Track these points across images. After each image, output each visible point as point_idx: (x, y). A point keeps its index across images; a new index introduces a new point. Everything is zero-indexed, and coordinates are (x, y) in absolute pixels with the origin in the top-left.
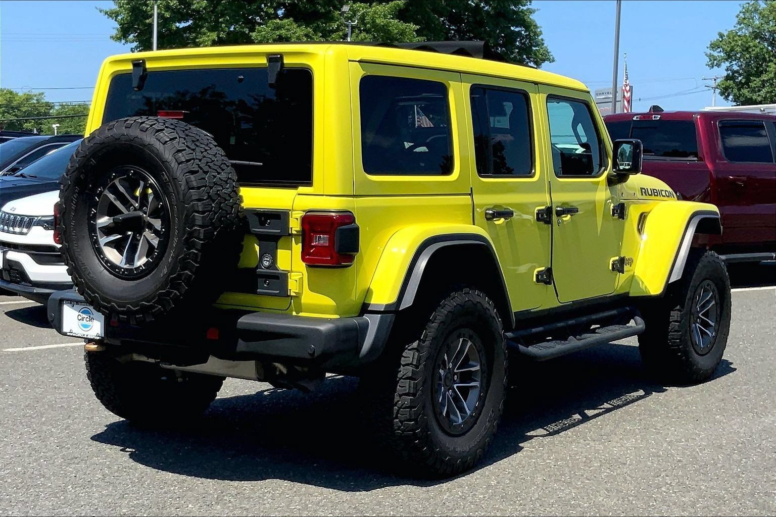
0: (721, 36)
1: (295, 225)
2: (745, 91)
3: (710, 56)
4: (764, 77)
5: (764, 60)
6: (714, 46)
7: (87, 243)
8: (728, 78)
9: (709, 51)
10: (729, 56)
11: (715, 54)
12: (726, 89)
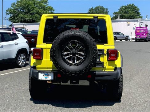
0: (8, 9)
1: (105, 52)
2: (14, 20)
3: (6, 13)
4: (17, 18)
5: (17, 14)
6: (7, 11)
7: (61, 58)
8: (10, 17)
9: (6, 12)
10: (11, 13)
11: (7, 12)
12: (10, 19)
